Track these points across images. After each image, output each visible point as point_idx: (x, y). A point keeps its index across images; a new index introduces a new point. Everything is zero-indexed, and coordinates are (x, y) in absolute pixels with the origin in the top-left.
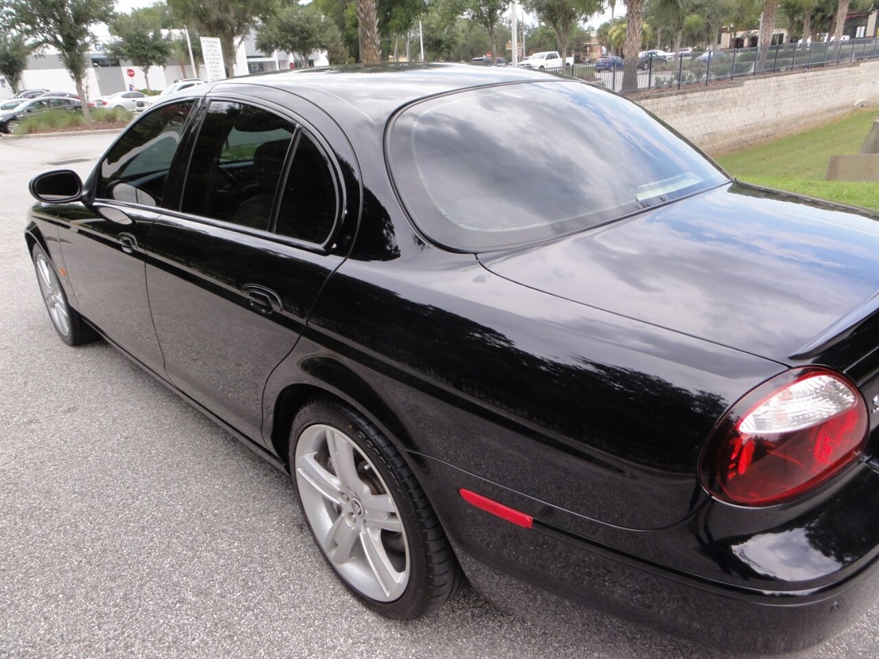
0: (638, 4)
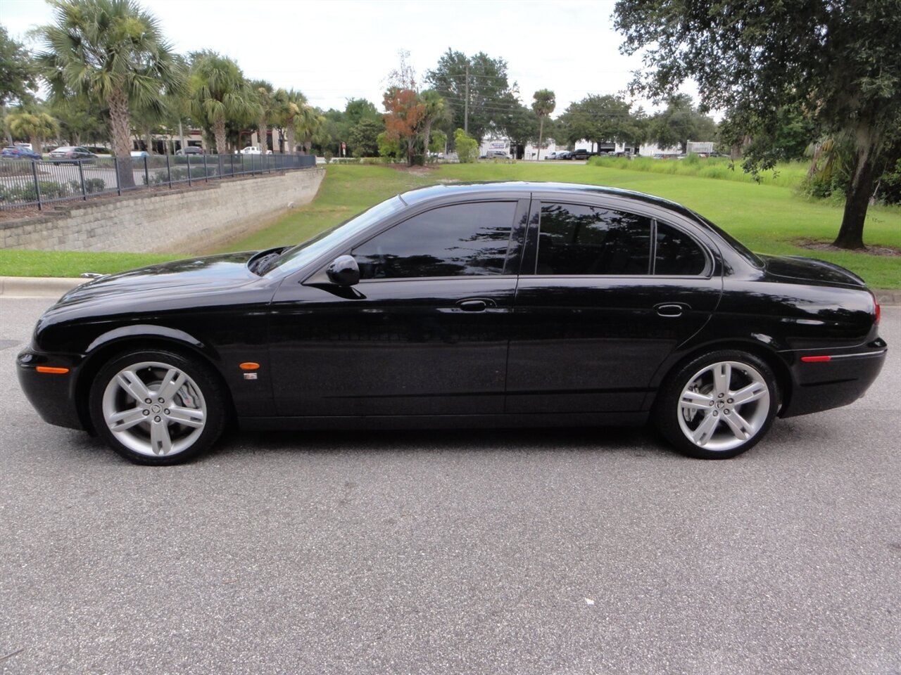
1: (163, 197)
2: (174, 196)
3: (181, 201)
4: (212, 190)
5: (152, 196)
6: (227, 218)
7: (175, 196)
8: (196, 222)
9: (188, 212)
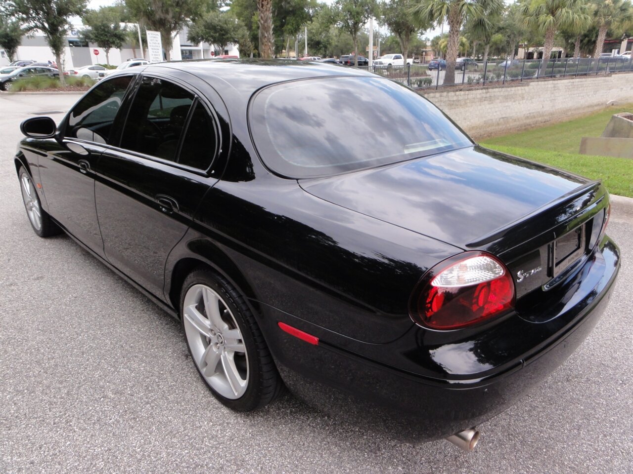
0: (457, 25)
1: (467, 92)
2: (478, 91)
3: (484, 95)
4: (519, 88)
5: (457, 91)
6: (529, 110)
7: (480, 91)
8: (496, 112)
9: (489, 104)
